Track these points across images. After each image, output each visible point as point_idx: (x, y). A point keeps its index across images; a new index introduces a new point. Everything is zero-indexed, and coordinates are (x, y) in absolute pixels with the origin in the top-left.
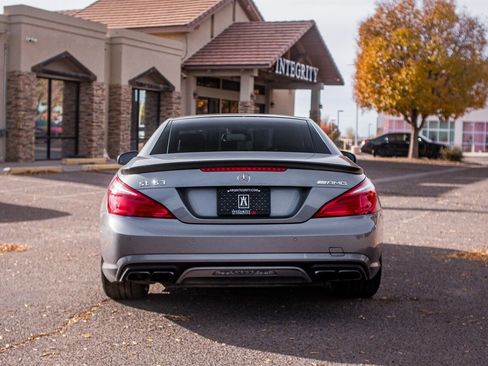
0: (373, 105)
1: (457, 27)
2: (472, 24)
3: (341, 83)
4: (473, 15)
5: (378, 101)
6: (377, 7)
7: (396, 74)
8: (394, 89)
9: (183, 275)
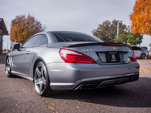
0: (15, 41)
1: (35, 23)
2: (38, 23)
3: (8, 35)
4: (39, 21)
5: (17, 40)
6: (16, 17)
7: (21, 33)
8: (21, 37)
9: (100, 84)
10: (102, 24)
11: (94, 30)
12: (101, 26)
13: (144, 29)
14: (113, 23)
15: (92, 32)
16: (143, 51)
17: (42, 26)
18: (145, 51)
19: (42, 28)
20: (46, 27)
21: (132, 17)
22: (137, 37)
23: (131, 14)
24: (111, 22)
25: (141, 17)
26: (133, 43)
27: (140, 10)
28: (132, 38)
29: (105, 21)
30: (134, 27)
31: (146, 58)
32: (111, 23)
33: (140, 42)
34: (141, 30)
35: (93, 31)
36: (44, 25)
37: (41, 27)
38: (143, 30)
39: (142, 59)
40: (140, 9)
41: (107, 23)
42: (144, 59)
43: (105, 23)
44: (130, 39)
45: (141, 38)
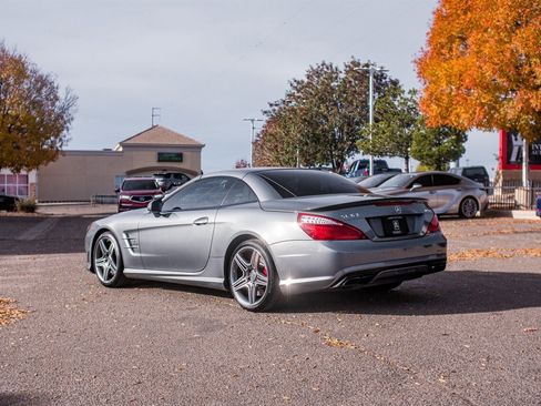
2: (42, 82)
9: (377, 277)
10: (306, 80)
11: (271, 105)
12: (300, 86)
13: (467, 112)
14: (347, 72)
15: (265, 112)
16: (467, 189)
17: (61, 94)
18: (474, 189)
19: (57, 103)
20: (75, 98)
21: (423, 67)
22: (446, 135)
23: (420, 55)
24: (342, 68)
25: (456, 69)
26: (431, 157)
27: (453, 42)
28: (425, 137)
29: (315, 67)
30: (434, 107)
31: (478, 213)
32: (342, 76)
33: (456, 154)
34: (458, 116)
35: (268, 108)
36: (68, 91)
37: (57, 99)
38: (463, 116)
39: (467, 218)
40: (451, 40)
41: (323, 73)
42: (474, 217)
43: (317, 73)
44: (419, 143)
45: (461, 137)
